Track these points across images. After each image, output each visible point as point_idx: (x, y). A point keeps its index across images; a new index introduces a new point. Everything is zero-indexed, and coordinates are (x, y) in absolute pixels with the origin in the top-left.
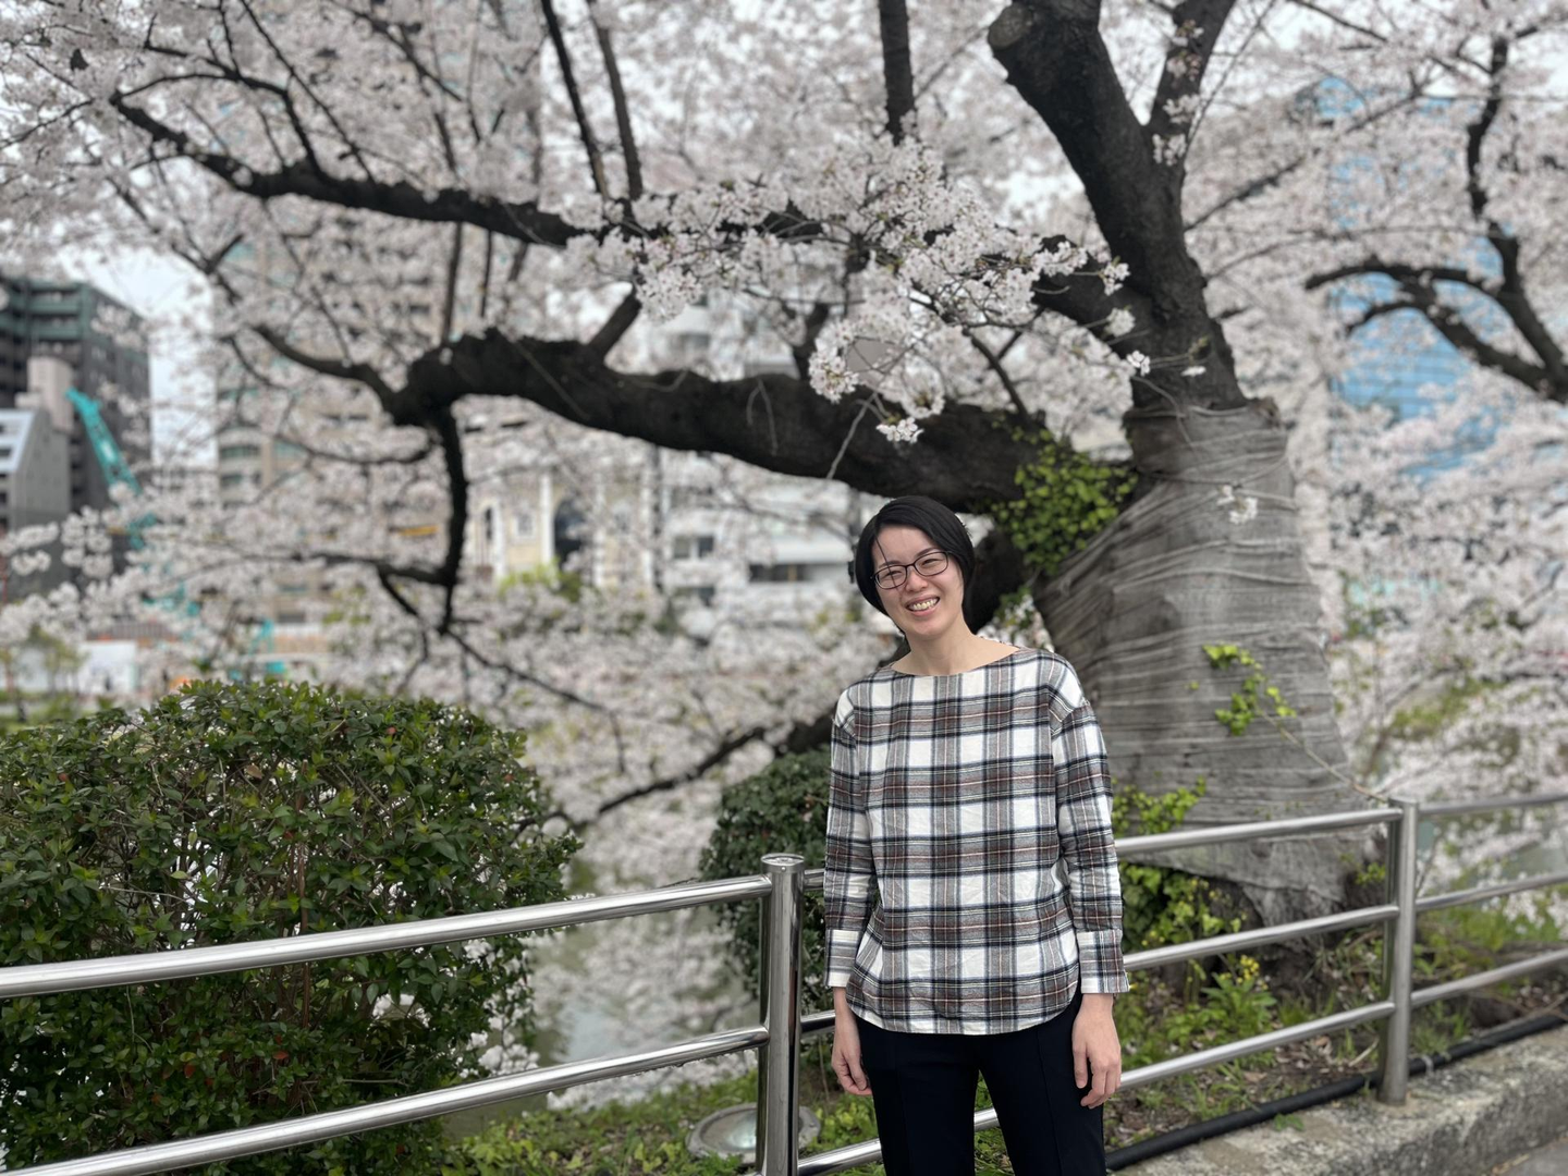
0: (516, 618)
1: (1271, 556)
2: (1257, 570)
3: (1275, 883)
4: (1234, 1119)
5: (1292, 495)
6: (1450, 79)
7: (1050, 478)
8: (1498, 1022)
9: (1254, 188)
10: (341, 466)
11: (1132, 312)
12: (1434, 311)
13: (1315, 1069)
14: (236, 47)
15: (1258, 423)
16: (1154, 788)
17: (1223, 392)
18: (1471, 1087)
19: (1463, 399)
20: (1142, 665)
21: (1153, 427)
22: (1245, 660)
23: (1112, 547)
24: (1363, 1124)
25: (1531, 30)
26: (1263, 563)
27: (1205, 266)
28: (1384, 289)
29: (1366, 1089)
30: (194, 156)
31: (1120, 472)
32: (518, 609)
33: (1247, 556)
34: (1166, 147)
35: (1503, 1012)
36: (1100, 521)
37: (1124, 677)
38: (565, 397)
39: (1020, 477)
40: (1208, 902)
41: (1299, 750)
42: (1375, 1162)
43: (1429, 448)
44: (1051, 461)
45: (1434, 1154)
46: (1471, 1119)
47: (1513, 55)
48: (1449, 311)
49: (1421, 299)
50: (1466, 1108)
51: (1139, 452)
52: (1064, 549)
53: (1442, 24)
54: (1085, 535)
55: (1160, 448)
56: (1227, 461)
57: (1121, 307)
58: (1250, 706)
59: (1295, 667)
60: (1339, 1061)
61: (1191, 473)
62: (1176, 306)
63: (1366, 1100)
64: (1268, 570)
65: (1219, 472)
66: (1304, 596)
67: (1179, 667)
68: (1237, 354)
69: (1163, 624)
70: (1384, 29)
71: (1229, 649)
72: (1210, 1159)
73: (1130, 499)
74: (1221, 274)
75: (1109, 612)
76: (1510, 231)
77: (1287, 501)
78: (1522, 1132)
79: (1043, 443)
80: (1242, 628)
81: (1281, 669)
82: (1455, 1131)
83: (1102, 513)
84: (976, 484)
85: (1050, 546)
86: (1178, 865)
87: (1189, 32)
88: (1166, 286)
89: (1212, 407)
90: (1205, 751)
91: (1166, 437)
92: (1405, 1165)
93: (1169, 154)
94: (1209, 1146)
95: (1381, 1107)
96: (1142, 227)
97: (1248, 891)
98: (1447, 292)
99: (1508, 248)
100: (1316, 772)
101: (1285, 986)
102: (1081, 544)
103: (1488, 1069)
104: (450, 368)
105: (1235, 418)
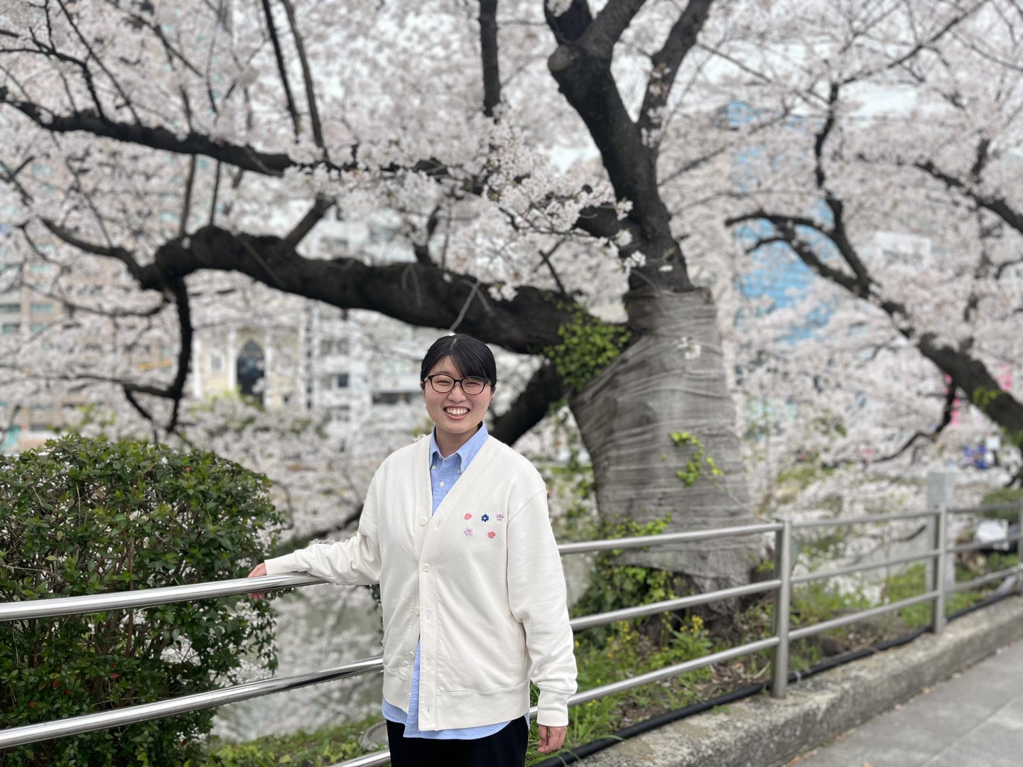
0: (221, 421)
1: (708, 380)
2: (700, 388)
3: (712, 575)
4: (691, 709)
5: (720, 344)
6: (805, 106)
7: (579, 332)
8: (836, 653)
9: (694, 164)
10: (94, 317)
11: (631, 232)
12: (795, 243)
13: (735, 682)
14: (54, 32)
15: (701, 301)
16: (641, 519)
17: (681, 284)
18: (823, 688)
19: (810, 297)
20: (633, 445)
21: (640, 302)
22: (694, 441)
23: (616, 374)
24: (763, 710)
25: (852, 80)
26: (704, 384)
27: (670, 207)
28: (767, 229)
29: (764, 691)
30: (12, 103)
31: (621, 329)
32: (223, 415)
33: (695, 380)
34: (649, 136)
35: (839, 648)
36: (609, 359)
37: (624, 452)
38: (269, 271)
39: (561, 331)
40: (673, 587)
41: (725, 495)
42: (770, 731)
43: (793, 327)
44: (580, 321)
45: (803, 727)
46: (824, 707)
47: (842, 93)
48: (802, 244)
49: (788, 237)
50: (820, 700)
51: (632, 317)
52: (588, 376)
53: (802, 73)
54: (601, 367)
55: (644, 315)
56: (684, 324)
57: (624, 229)
58: (697, 469)
59: (722, 446)
60: (748, 676)
61: (662, 330)
62: (654, 230)
63: (765, 697)
64: (707, 388)
65: (679, 329)
66: (727, 404)
67: (656, 446)
68: (688, 261)
69: (646, 420)
70: (769, 74)
71: (685, 435)
72: (678, 732)
73: (627, 345)
74: (679, 213)
75: (614, 412)
76: (838, 196)
77: (717, 348)
78: (852, 715)
79: (575, 310)
80: (691, 422)
81: (715, 447)
82: (815, 714)
83: (610, 354)
84: (535, 334)
85: (579, 373)
86: (656, 566)
87: (662, 71)
88: (649, 219)
89: (675, 291)
90: (671, 496)
91: (648, 308)
92: (787, 733)
93: (651, 140)
94: (677, 725)
95: (773, 700)
96: (635, 182)
97: (696, 581)
98: (802, 232)
99: (836, 206)
100: (734, 508)
101: (717, 635)
102: (598, 372)
103: (832, 678)
104: (190, 251)
105: (689, 298)
